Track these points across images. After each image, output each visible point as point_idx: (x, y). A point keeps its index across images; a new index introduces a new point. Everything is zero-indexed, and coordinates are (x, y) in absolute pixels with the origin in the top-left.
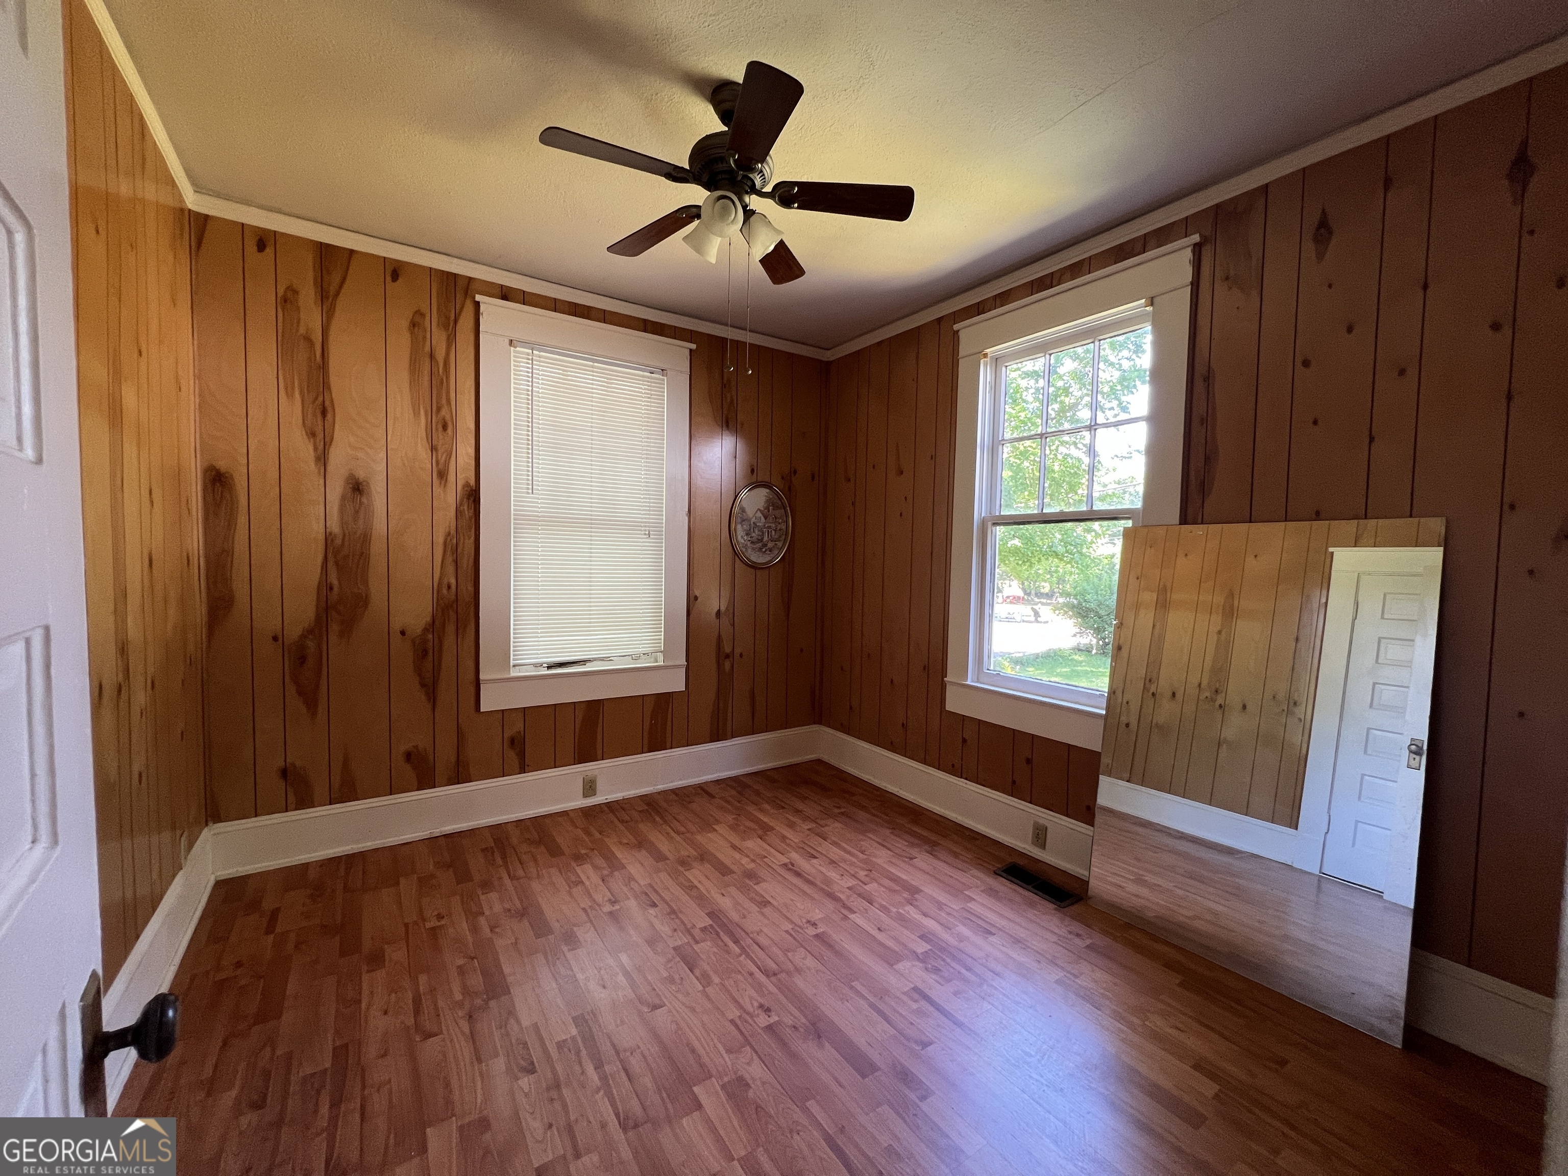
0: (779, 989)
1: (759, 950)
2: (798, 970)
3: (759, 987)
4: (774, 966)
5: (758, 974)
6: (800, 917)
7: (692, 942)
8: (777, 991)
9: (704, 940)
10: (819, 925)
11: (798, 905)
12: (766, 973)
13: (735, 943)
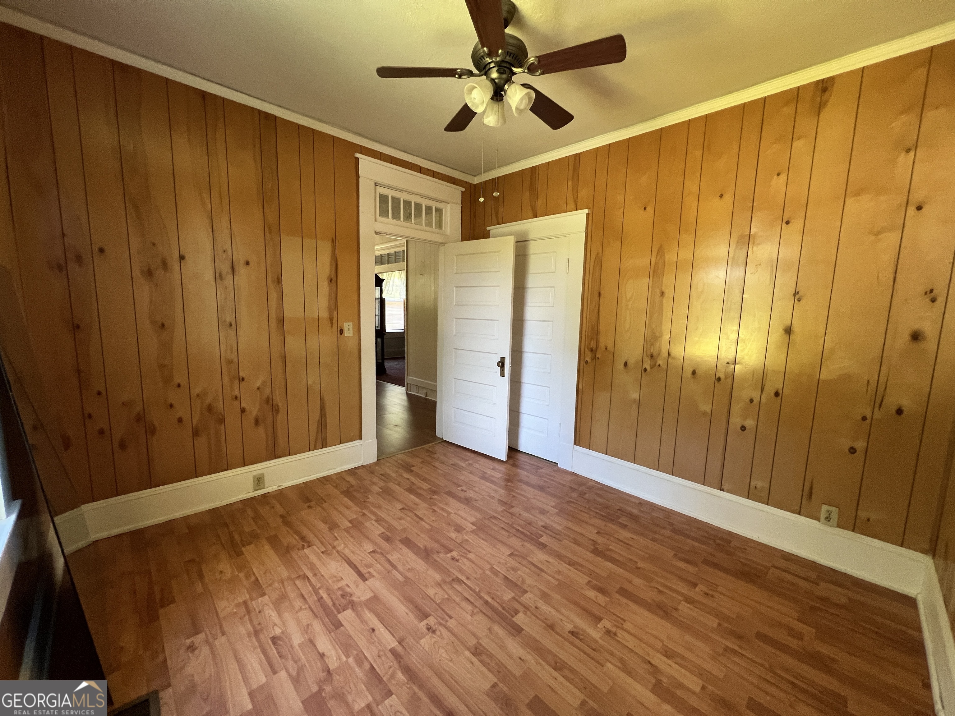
0: (449, 571)
1: (469, 597)
2: (439, 585)
3: (461, 571)
4: (456, 586)
5: (464, 579)
6: (441, 637)
7: (517, 598)
8: (450, 570)
9: (510, 600)
10: (424, 629)
11: (444, 655)
12: (459, 581)
13: (487, 601)
